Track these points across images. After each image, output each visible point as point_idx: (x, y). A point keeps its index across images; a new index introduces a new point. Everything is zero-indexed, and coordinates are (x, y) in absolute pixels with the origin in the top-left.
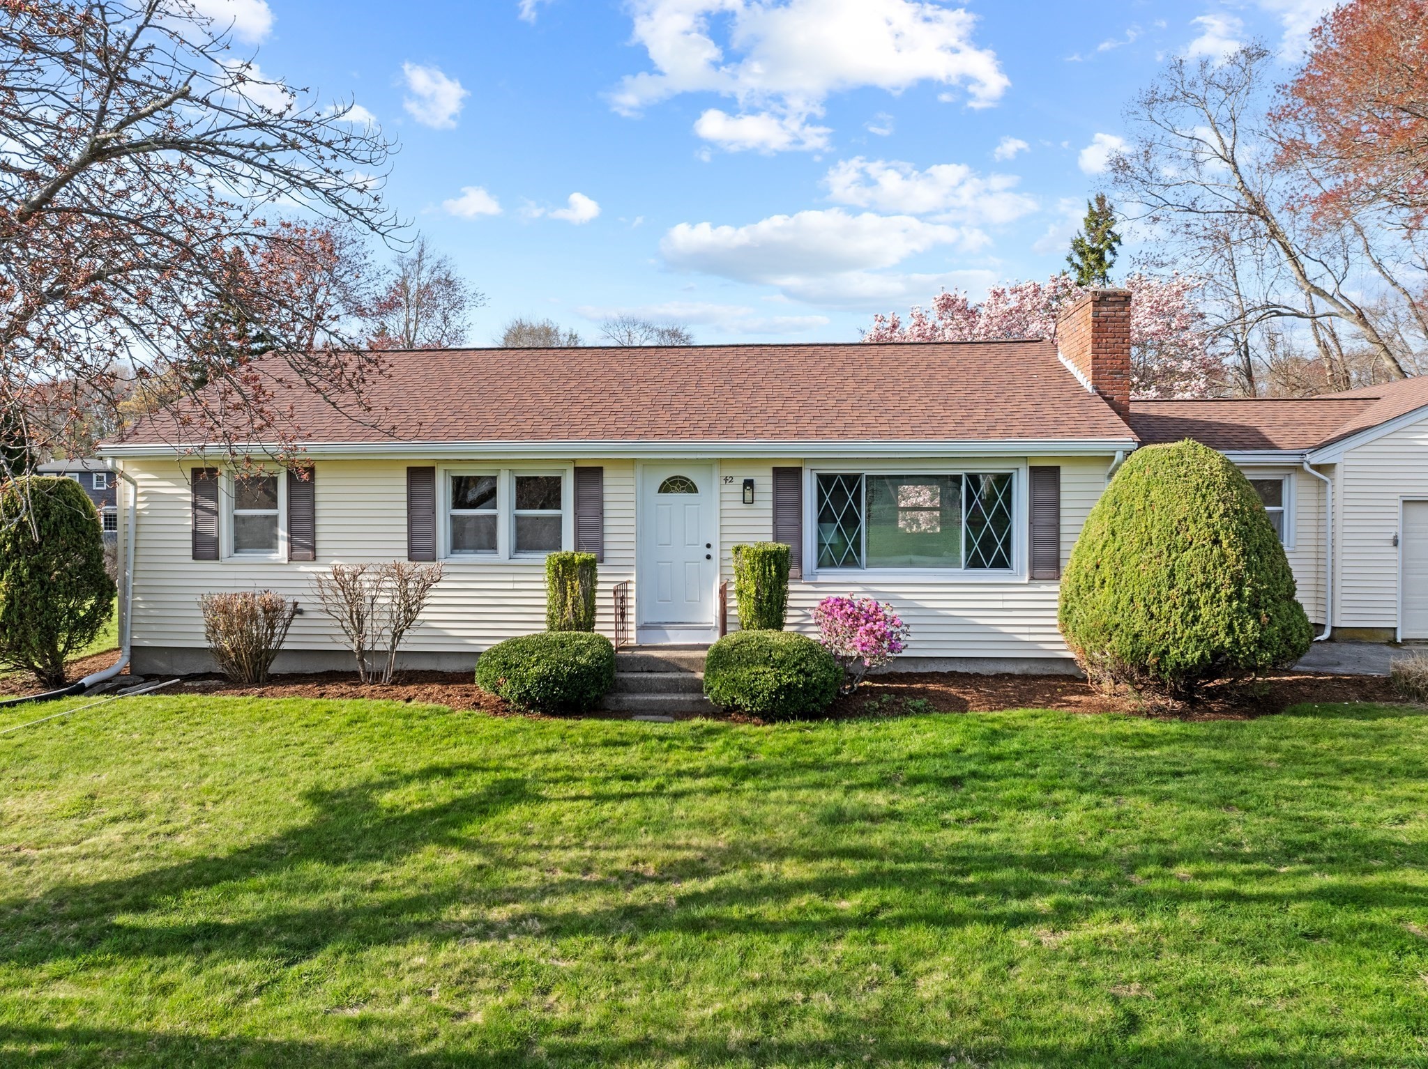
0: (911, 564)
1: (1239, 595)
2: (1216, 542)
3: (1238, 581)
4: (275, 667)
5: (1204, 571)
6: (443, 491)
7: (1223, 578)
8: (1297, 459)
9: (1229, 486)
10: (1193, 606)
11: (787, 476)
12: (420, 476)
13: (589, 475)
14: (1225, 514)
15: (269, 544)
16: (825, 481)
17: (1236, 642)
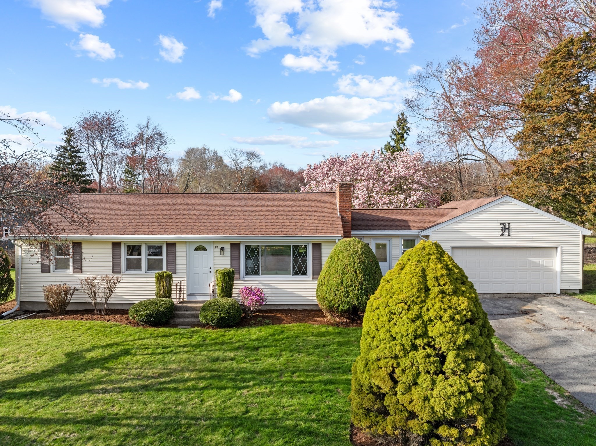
4: (68, 308)
6: (123, 250)
8: (417, 233)
9: (362, 254)
11: (235, 246)
12: (116, 245)
13: (171, 245)
15: (67, 267)
16: (248, 247)
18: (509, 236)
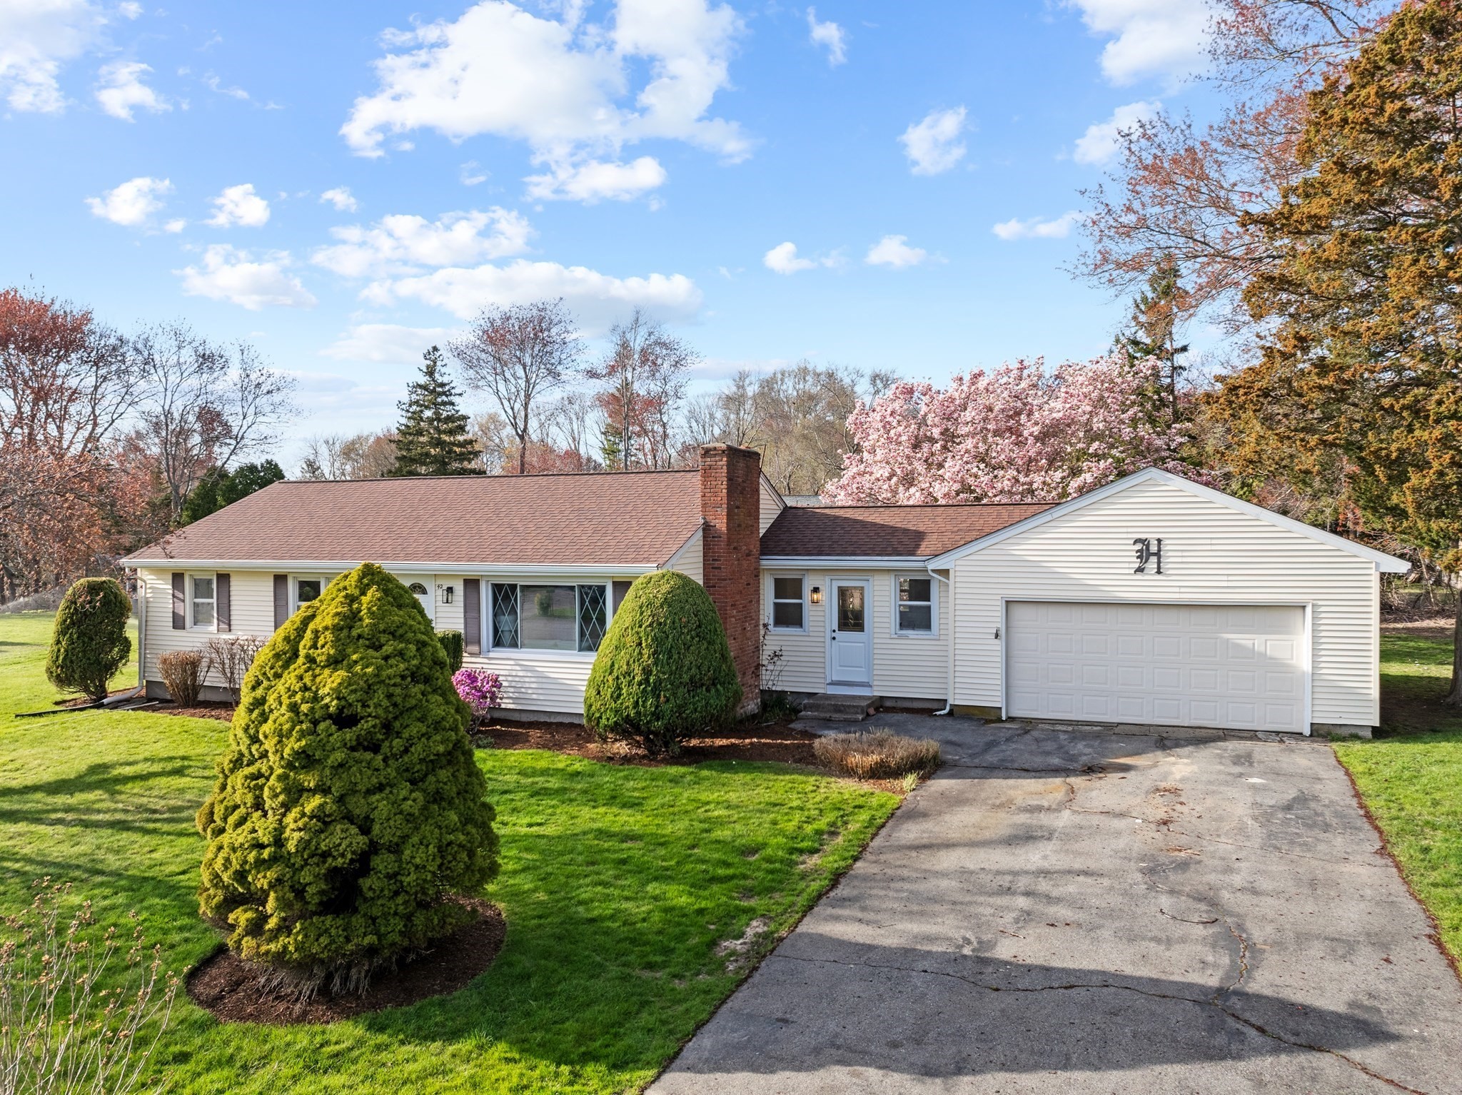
0: (555, 647)
1: (647, 680)
2: (640, 644)
3: (647, 672)
5: (628, 664)
6: (292, 590)
7: (637, 670)
8: (921, 564)
9: (662, 606)
10: (619, 688)
11: (472, 584)
12: (280, 579)
14: (650, 625)
15: (209, 622)
16: (497, 588)
17: (638, 713)
18: (1159, 572)
